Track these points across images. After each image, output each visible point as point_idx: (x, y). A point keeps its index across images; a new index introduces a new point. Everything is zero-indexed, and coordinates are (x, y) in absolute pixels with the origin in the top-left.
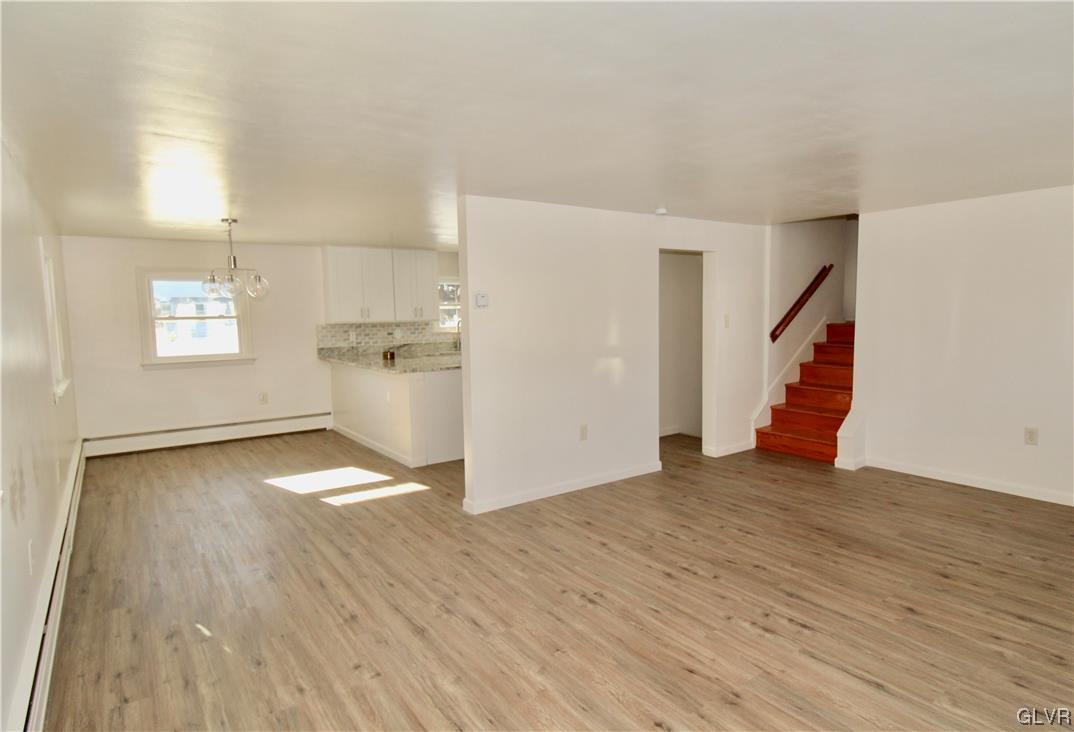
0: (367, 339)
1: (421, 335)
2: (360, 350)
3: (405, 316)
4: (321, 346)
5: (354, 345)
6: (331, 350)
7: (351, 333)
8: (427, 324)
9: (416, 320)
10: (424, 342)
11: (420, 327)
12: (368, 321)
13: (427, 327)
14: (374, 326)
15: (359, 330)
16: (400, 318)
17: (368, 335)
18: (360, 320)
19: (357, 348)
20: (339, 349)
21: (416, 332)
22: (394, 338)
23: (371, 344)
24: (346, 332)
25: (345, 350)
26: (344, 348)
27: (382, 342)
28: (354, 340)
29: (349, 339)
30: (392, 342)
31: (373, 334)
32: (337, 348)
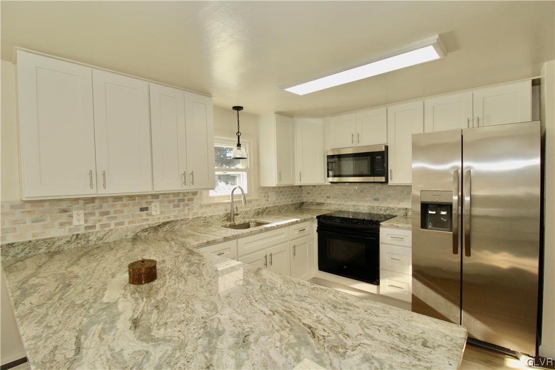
0: (105, 220)
1: (186, 208)
2: (93, 238)
3: (170, 184)
4: (10, 240)
5: (82, 231)
6: (32, 246)
7: (74, 213)
8: (195, 193)
9: (185, 188)
10: (191, 217)
11: (186, 198)
12: (102, 192)
13: (195, 197)
14: (118, 198)
15: (90, 205)
16: (159, 188)
17: (107, 213)
18: (89, 193)
19: (86, 236)
20: (49, 242)
21: (181, 204)
22: (150, 215)
23: (112, 226)
24: (65, 211)
25: (64, 241)
26: (59, 239)
27: (130, 222)
28: (82, 222)
29: (70, 223)
30: (147, 220)
31: (115, 212)
32: (45, 240)
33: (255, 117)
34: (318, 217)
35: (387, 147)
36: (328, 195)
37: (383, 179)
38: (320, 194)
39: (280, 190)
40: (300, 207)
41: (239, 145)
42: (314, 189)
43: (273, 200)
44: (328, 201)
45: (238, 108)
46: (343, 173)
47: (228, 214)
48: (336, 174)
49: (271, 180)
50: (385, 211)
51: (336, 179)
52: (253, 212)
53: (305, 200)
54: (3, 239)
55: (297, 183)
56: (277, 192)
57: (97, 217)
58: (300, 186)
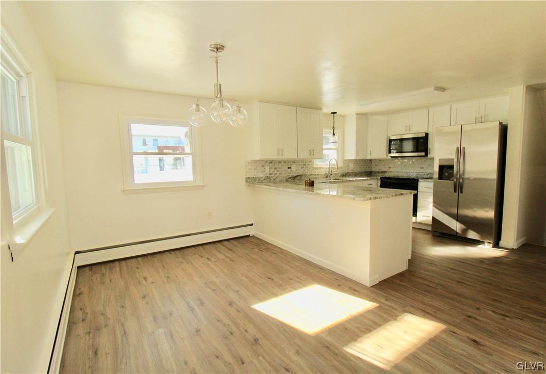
0: (276, 171)
1: (307, 169)
2: (272, 178)
4: (248, 176)
5: (268, 175)
6: (254, 179)
7: (266, 167)
8: (310, 162)
11: (306, 164)
13: (310, 164)
14: (280, 162)
15: (271, 164)
17: (276, 168)
19: (270, 178)
21: (304, 167)
22: (291, 171)
23: (278, 175)
24: (263, 166)
25: (263, 179)
26: (262, 178)
27: (284, 174)
28: (268, 172)
29: (265, 171)
30: (290, 173)
31: (279, 168)
32: (258, 178)
33: (343, 117)
34: (381, 178)
35: (427, 134)
36: (390, 166)
37: (423, 154)
38: (384, 165)
39: (357, 162)
40: (369, 174)
41: (334, 134)
42: (380, 162)
43: (352, 168)
44: (390, 170)
45: (334, 113)
46: (404, 151)
47: (326, 174)
48: (399, 151)
49: (351, 155)
50: (427, 175)
51: (398, 155)
52: (340, 175)
53: (373, 170)
54: (246, 175)
55: (369, 157)
56: (354, 164)
57: (273, 170)
58: (371, 160)
